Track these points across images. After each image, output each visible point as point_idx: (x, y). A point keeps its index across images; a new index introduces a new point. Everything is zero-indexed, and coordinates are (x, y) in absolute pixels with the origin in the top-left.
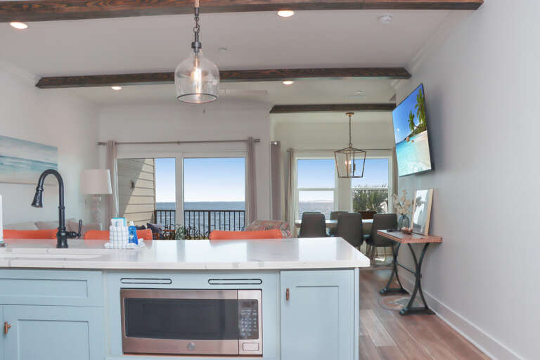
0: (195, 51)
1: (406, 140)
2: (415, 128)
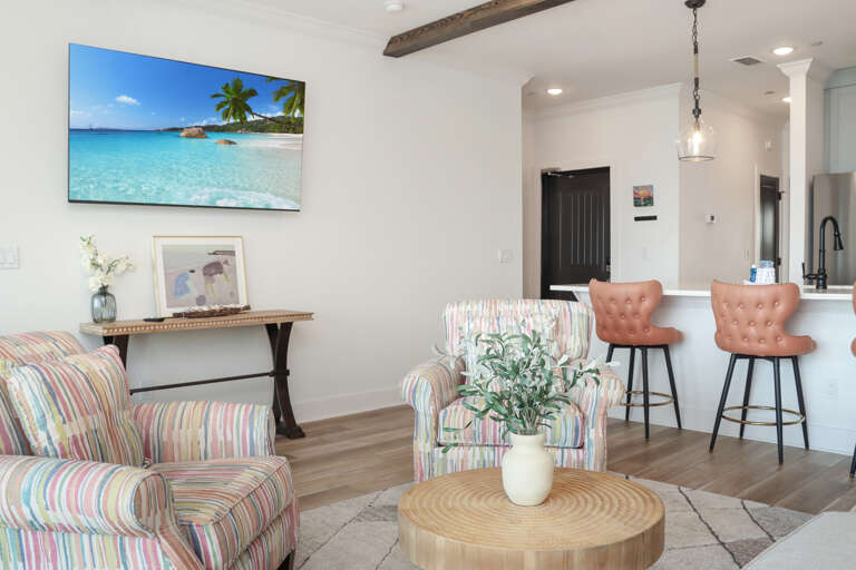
1: (182, 134)
2: (250, 118)
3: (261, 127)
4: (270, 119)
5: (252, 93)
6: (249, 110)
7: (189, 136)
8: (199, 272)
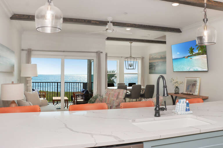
0: (205, 23)
1: (185, 58)
2: (194, 53)
3: (195, 55)
4: (197, 53)
5: (194, 49)
6: (193, 52)
7: (186, 58)
8: (191, 85)
